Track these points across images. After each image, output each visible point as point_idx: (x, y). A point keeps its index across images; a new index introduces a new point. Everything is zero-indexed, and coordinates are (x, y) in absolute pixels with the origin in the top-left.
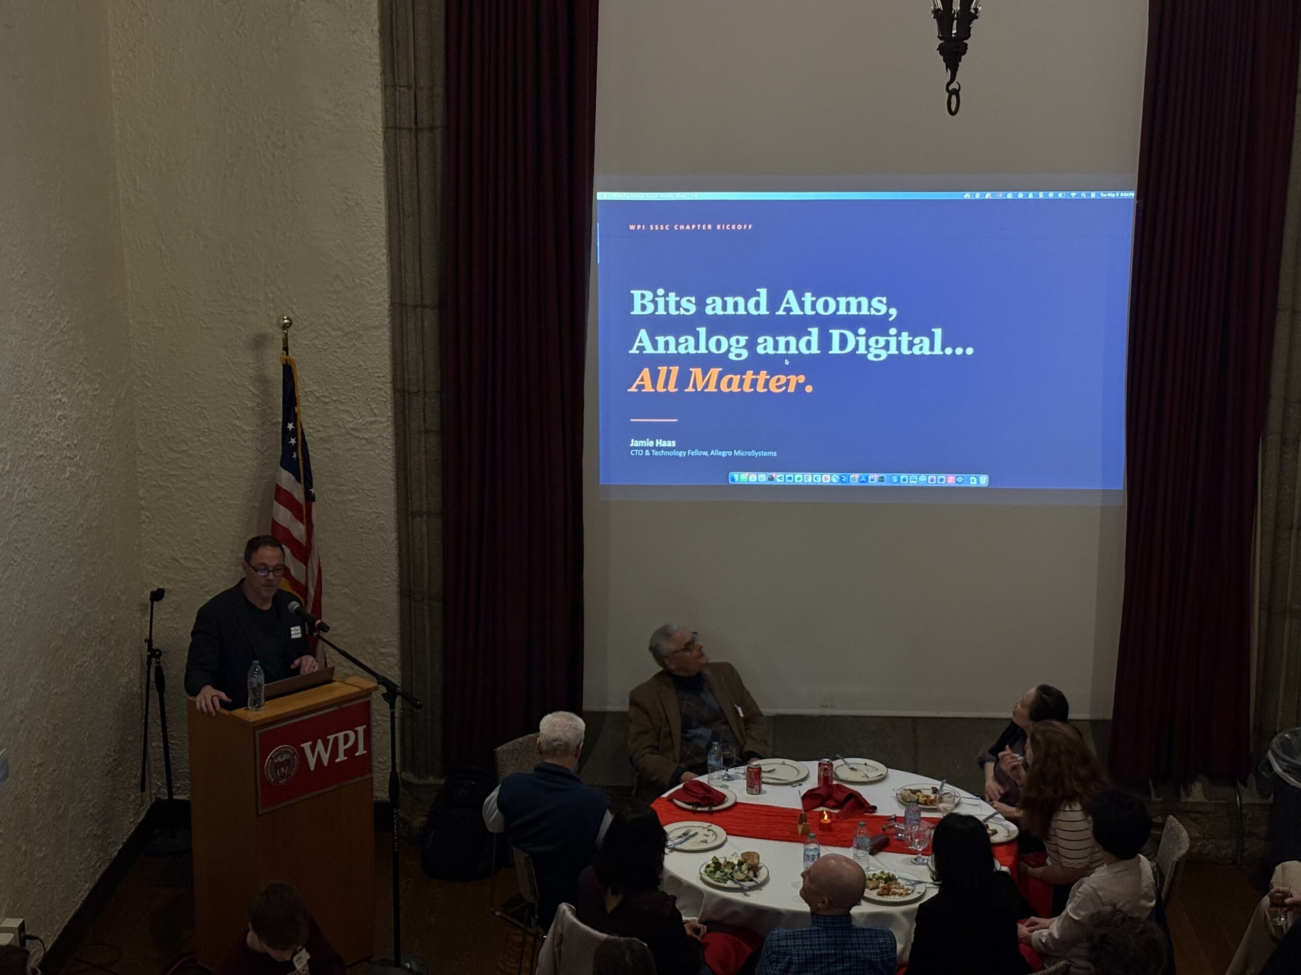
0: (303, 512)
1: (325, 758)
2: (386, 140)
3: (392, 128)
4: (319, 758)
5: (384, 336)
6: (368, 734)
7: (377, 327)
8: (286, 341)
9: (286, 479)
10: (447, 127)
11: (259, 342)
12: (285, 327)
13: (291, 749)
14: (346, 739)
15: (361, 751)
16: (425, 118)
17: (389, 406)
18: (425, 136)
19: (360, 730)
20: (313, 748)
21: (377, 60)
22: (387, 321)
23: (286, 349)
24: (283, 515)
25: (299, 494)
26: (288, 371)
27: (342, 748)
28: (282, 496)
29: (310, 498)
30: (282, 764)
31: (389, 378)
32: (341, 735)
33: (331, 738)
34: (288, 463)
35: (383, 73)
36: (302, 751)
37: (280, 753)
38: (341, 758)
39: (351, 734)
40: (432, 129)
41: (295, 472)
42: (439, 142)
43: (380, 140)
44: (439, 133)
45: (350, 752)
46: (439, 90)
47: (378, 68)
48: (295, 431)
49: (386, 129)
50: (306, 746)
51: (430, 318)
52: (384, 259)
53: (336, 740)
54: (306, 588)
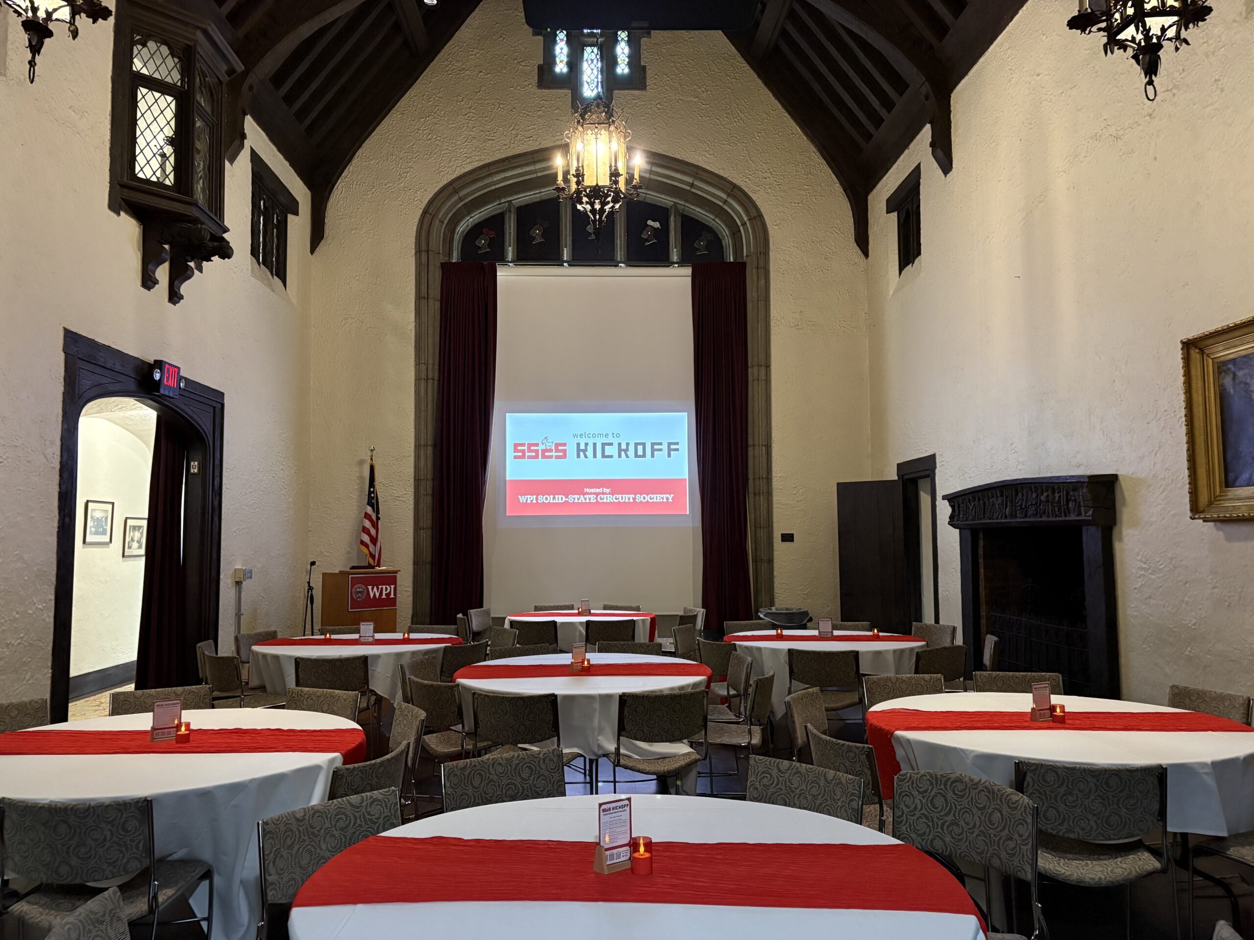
0: (375, 525)
1: (377, 595)
2: (415, 385)
3: (418, 380)
4: (375, 594)
5: (412, 459)
6: (395, 589)
7: (409, 456)
8: (372, 456)
9: (369, 510)
10: (439, 380)
11: (361, 463)
12: (372, 450)
13: (364, 587)
14: (386, 589)
15: (392, 596)
16: (430, 376)
17: (412, 487)
18: (430, 382)
19: (392, 587)
20: (373, 589)
21: (413, 357)
22: (413, 454)
23: (372, 459)
24: (367, 524)
25: (374, 517)
26: (372, 468)
27: (384, 592)
28: (367, 516)
29: (378, 518)
30: (360, 592)
31: (413, 476)
32: (384, 587)
33: (380, 587)
34: (370, 503)
35: (415, 361)
36: (368, 589)
37: (359, 588)
38: (384, 596)
39: (388, 587)
40: (433, 379)
41: (373, 507)
42: (436, 386)
43: (413, 385)
44: (436, 382)
45: (388, 595)
46: (437, 367)
47: (414, 360)
48: (373, 492)
49: (416, 380)
50: (370, 587)
51: (430, 450)
52: (413, 430)
53: (382, 588)
54: (375, 556)
